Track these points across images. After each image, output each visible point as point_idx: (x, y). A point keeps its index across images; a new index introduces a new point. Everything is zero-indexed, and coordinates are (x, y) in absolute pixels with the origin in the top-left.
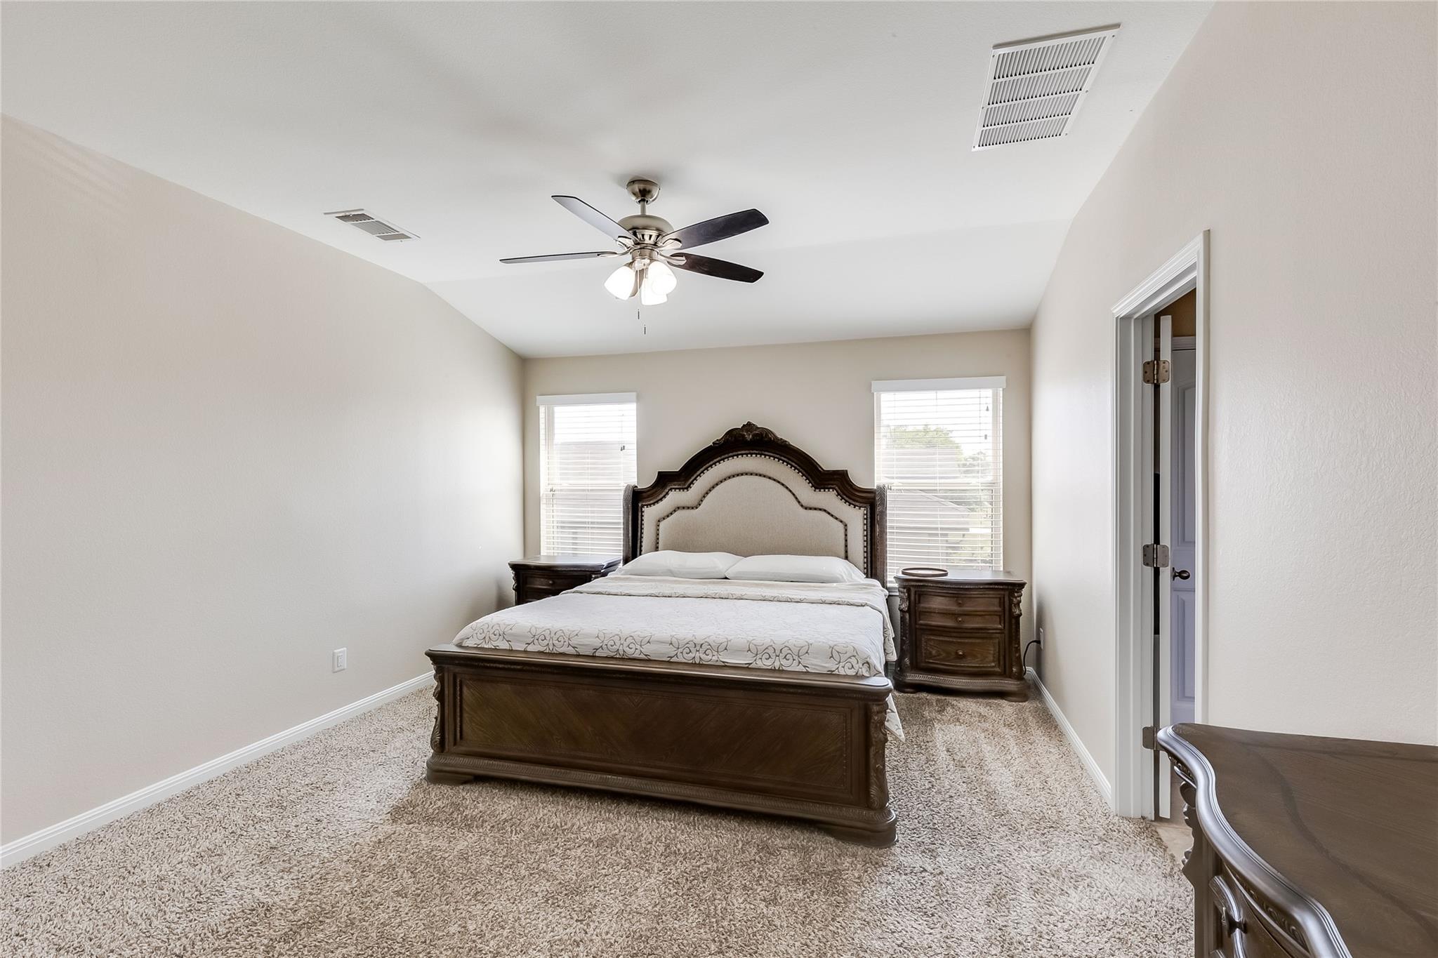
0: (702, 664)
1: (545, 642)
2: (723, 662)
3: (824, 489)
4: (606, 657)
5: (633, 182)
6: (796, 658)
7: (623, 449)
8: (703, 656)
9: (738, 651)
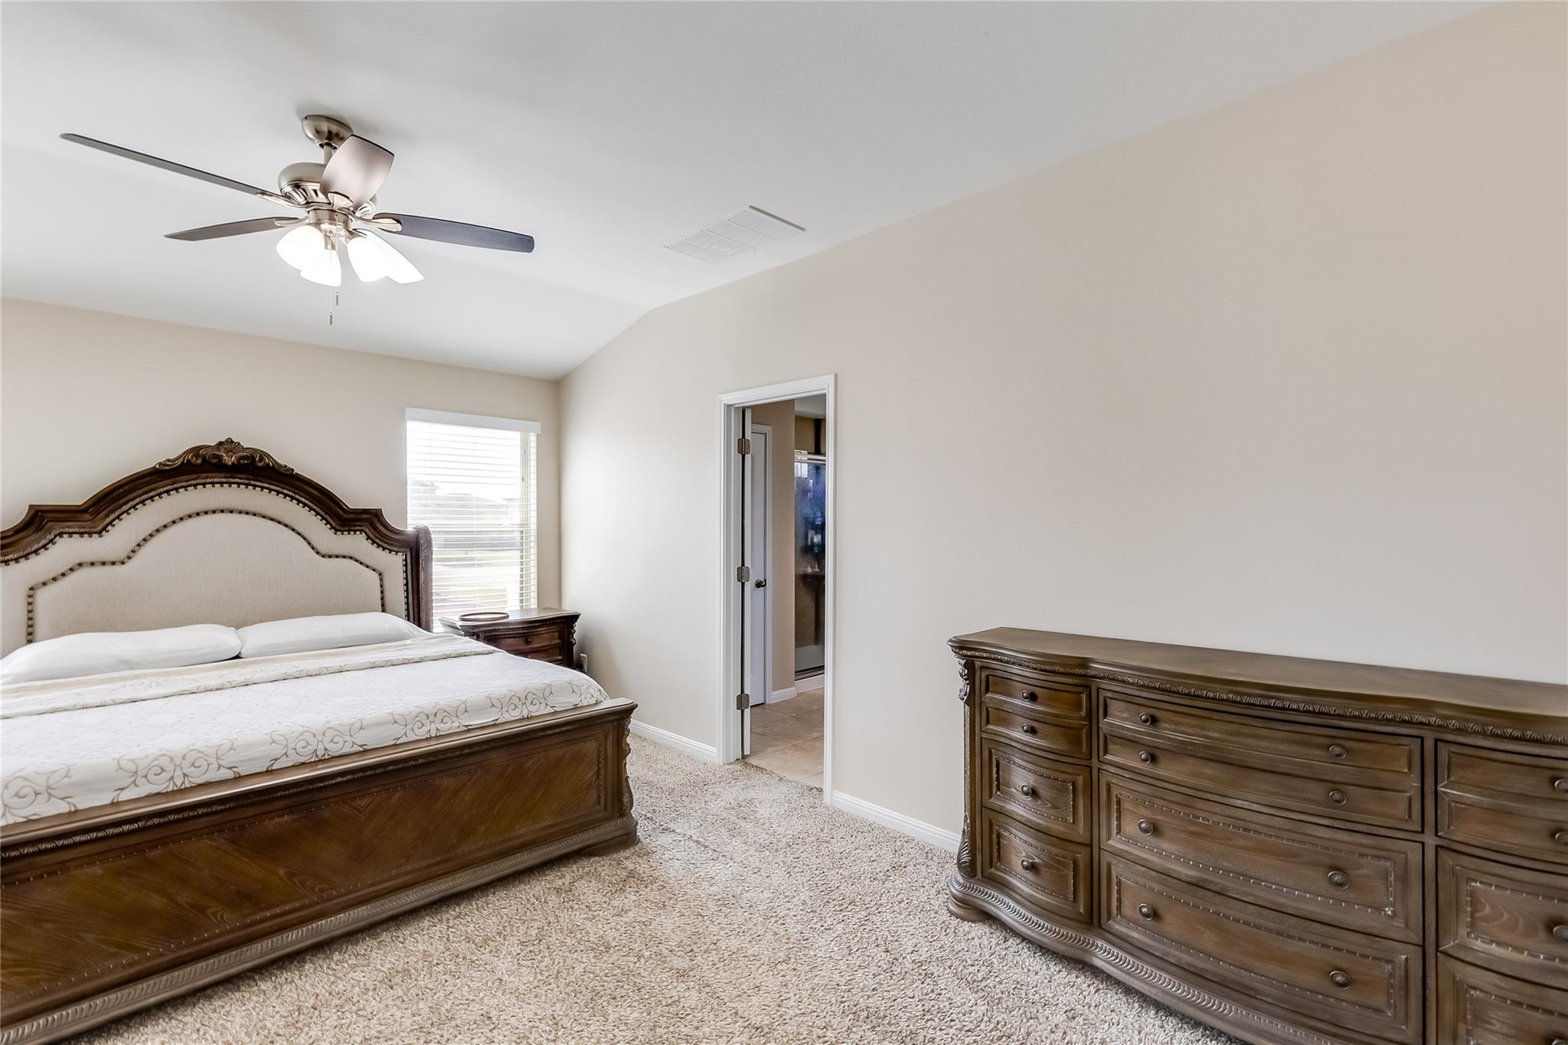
0: (440, 736)
1: (166, 776)
2: (466, 726)
3: (349, 531)
4: (293, 766)
6: (542, 701)
8: (441, 726)
9: (479, 709)
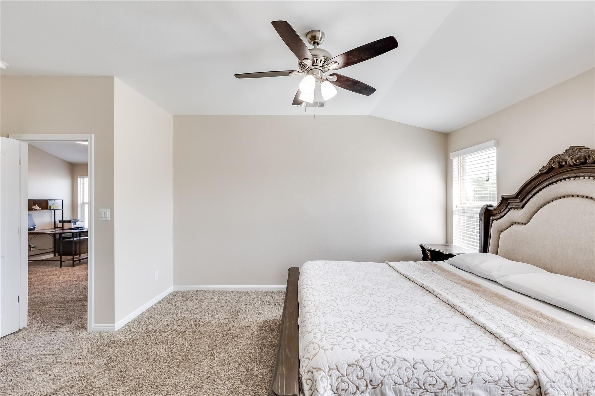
5: (307, 34)
7: (488, 180)
